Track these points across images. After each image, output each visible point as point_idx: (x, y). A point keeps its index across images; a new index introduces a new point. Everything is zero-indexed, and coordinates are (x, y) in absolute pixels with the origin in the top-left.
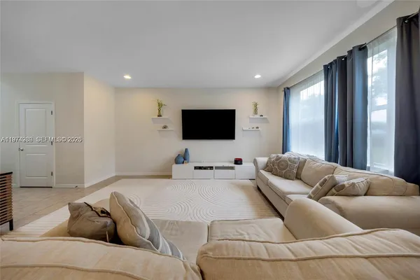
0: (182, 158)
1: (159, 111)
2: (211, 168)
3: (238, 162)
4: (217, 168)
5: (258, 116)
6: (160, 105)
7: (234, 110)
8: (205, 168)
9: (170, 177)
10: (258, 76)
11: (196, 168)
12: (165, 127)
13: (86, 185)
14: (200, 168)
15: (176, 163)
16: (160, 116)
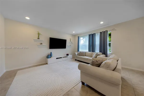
0: (50, 56)
1: (38, 37)
2: (61, 58)
3: (67, 55)
4: (63, 57)
5: (71, 42)
6: (39, 34)
7: (66, 40)
8: (59, 58)
10: (74, 32)
11: (57, 58)
12: (41, 44)
15: (47, 58)
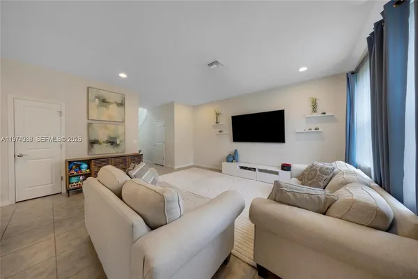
0: (233, 158)
1: (217, 119)
2: (254, 169)
3: (286, 167)
4: (261, 170)
5: (318, 114)
6: (218, 115)
8: (250, 169)
9: (220, 171)
10: (303, 69)
11: (242, 168)
12: (220, 132)
13: (176, 167)
14: (245, 168)
15: (228, 161)
16: (217, 123)
